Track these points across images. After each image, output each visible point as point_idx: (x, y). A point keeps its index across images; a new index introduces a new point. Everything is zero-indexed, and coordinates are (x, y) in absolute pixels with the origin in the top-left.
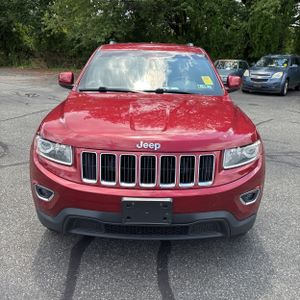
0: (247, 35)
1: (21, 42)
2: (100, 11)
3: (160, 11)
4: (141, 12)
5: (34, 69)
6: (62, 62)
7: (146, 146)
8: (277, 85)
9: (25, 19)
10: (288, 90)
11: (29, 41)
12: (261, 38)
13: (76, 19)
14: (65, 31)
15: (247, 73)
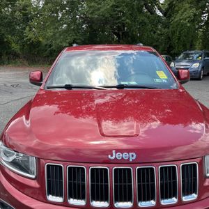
0: (169, 38)
1: (10, 48)
2: (65, 25)
3: (106, 23)
4: (94, 25)
5: (19, 66)
6: (39, 60)
7: (119, 156)
8: (196, 72)
9: (13, 32)
10: (204, 76)
11: (15, 47)
12: (179, 39)
13: (48, 31)
14: (41, 40)
15: (172, 64)
